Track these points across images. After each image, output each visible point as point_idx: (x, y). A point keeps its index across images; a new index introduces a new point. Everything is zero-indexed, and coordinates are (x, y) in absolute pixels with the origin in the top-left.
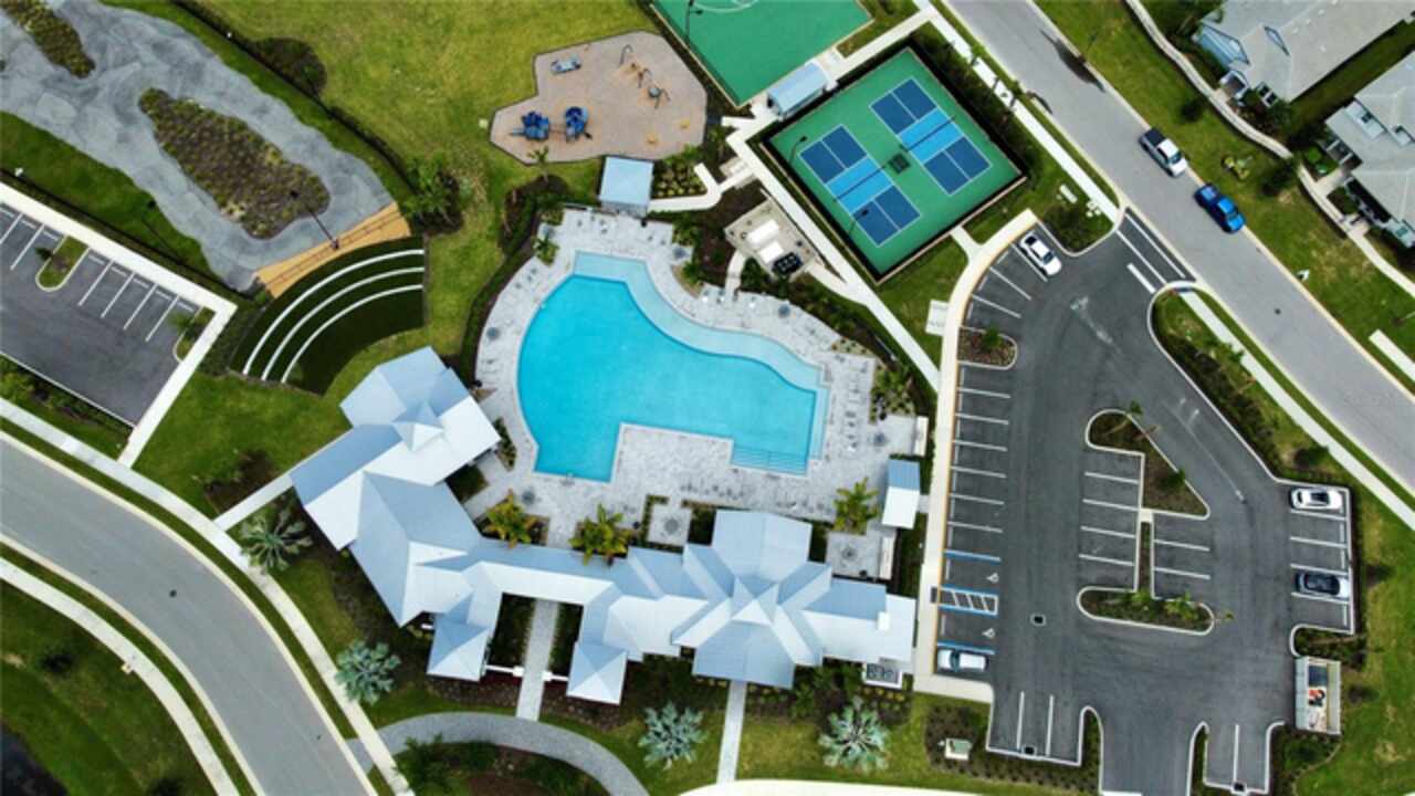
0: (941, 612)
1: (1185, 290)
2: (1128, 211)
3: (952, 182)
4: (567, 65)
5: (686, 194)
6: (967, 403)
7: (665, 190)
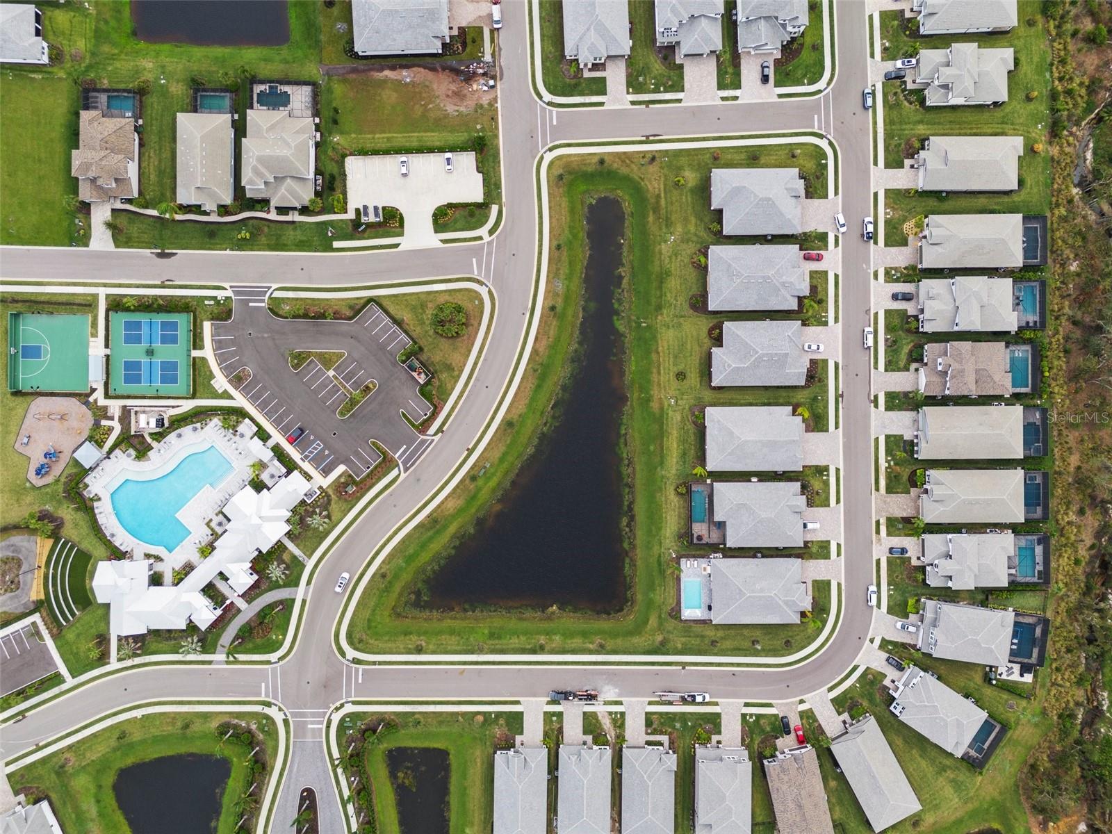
0: (309, 462)
1: (272, 294)
2: (231, 287)
3: (174, 340)
4: (25, 440)
5: (109, 435)
6: (253, 399)
7: (102, 441)
